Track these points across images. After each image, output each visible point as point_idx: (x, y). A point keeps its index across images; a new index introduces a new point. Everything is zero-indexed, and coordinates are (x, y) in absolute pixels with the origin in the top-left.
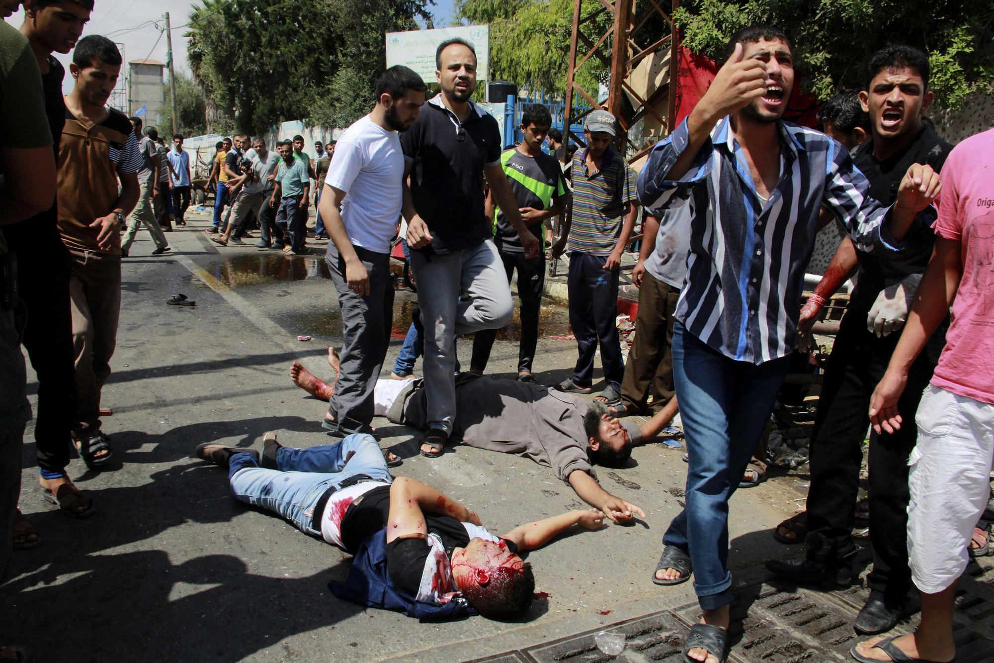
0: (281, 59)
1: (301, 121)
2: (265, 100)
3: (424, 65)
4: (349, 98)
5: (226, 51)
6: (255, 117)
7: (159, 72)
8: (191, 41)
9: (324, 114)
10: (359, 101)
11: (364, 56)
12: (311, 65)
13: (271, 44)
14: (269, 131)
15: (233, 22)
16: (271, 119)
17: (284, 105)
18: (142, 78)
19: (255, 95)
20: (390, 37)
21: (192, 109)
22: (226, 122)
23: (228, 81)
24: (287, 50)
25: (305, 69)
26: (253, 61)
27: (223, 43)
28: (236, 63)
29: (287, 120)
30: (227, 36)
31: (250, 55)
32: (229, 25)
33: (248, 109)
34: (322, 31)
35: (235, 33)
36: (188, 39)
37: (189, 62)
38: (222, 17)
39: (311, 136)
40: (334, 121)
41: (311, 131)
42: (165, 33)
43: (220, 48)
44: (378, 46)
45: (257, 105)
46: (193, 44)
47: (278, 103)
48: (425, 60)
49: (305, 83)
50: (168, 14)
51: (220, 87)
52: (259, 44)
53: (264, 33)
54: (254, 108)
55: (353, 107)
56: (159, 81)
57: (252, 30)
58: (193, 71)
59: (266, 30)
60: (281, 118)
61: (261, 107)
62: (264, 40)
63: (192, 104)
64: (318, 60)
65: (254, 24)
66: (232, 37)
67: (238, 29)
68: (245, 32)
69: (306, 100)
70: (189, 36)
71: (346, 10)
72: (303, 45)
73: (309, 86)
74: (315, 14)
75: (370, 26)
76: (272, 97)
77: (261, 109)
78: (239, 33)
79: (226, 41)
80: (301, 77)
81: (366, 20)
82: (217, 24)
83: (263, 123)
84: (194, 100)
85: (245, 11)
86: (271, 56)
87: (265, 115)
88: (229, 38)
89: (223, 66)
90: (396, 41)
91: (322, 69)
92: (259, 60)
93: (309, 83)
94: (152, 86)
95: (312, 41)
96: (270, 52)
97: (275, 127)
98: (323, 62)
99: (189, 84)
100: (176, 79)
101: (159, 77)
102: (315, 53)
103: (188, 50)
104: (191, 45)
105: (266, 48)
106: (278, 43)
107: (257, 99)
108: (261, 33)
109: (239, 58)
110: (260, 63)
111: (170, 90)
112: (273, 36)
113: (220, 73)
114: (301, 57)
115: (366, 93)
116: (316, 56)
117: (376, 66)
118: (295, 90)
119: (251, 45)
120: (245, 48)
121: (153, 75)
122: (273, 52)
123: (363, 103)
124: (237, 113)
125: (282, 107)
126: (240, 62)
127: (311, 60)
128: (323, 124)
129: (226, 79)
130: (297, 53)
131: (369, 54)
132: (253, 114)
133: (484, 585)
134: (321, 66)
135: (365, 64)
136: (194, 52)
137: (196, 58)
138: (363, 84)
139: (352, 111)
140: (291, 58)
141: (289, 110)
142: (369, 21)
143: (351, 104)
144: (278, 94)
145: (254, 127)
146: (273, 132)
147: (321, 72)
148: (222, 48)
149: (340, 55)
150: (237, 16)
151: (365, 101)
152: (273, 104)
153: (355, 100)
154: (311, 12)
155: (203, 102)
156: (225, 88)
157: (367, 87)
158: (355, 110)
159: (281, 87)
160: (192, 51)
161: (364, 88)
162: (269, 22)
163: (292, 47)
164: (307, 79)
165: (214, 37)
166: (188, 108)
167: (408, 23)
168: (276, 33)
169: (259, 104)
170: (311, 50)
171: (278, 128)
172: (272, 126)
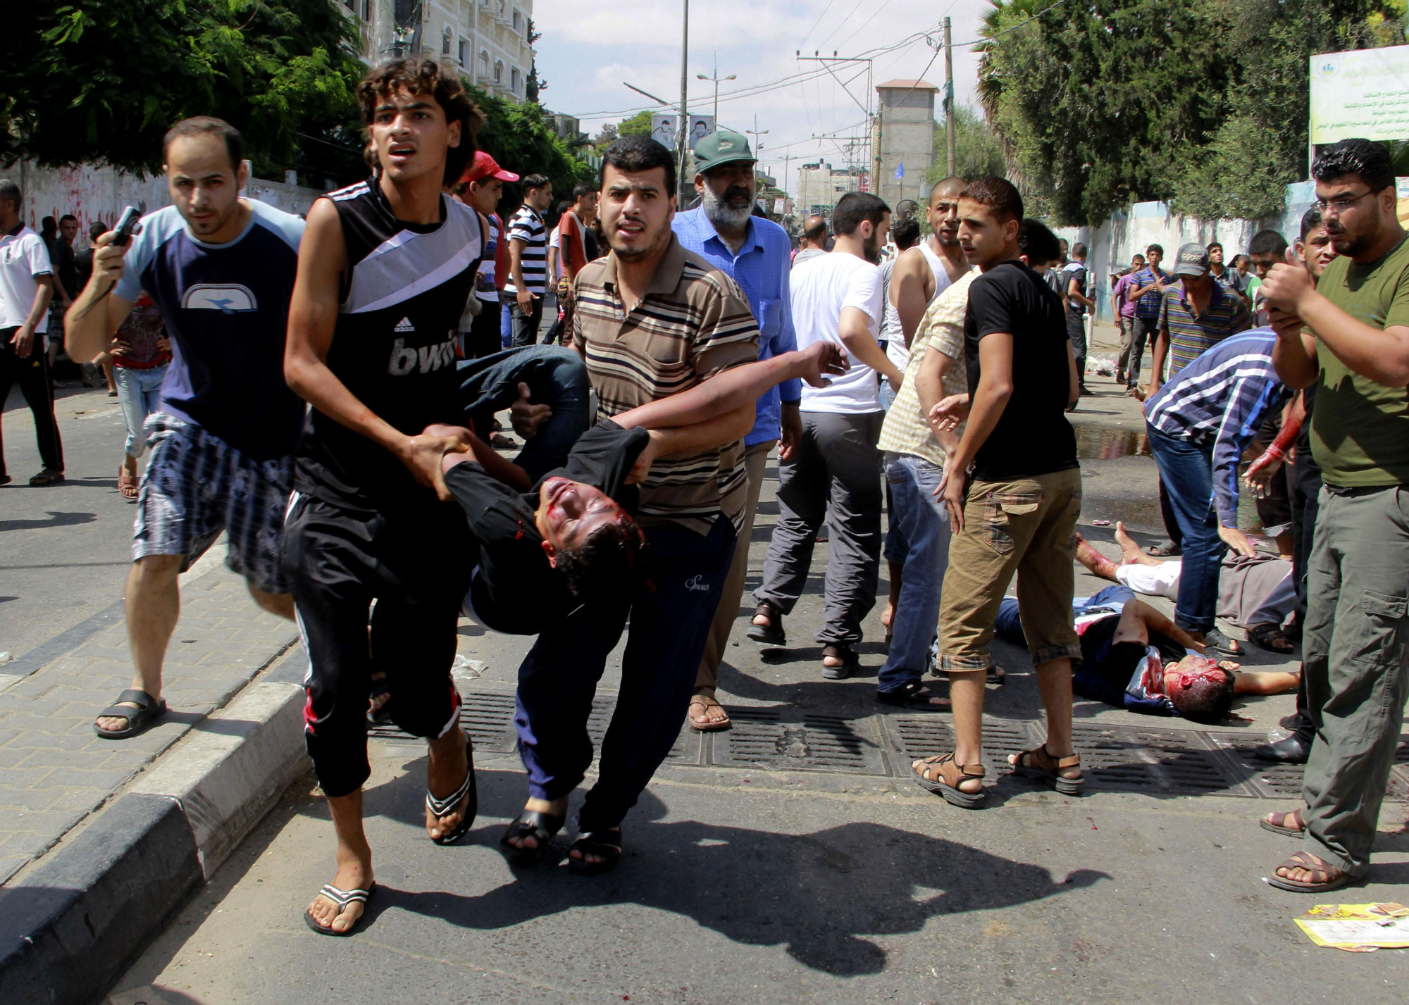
0: (1132, 97)
1: (1165, 202)
2: (1104, 165)
3: (1377, 109)
4: (1242, 167)
5: (1041, 82)
6: (1086, 194)
7: (927, 102)
8: (984, 59)
9: (1199, 194)
10: (1262, 172)
11: (1272, 94)
12: (1184, 107)
13: (1116, 73)
14: (1109, 218)
15: (1054, 36)
16: (1115, 197)
17: (1137, 174)
18: (898, 113)
19: (1089, 156)
20: (1318, 62)
21: (982, 172)
22: (1038, 202)
23: (1043, 133)
24: (1143, 83)
25: (1173, 112)
26: (1086, 99)
27: (1036, 69)
28: (1056, 103)
29: (1141, 200)
30: (1045, 58)
31: (1080, 90)
32: (1048, 39)
33: (1077, 181)
34: (1202, 50)
35: (1057, 52)
36: (980, 55)
37: (981, 94)
38: (1036, 26)
39: (1181, 229)
40: (1217, 207)
41: (1181, 220)
42: (943, 52)
43: (1031, 79)
44: (1298, 77)
45: (1091, 174)
46: (987, 64)
47: (1127, 171)
48: (1380, 100)
49: (1173, 136)
50: (948, 20)
51: (1028, 144)
52: (1096, 71)
53: (1104, 54)
54: (1084, 178)
55: (1249, 183)
56: (925, 118)
57: (1086, 47)
58: (987, 110)
59: (1108, 46)
60: (1132, 195)
61: (1098, 177)
62: (1104, 66)
63: (983, 163)
64: (1195, 100)
65: (1087, 37)
66: (1053, 60)
67: (1063, 46)
68: (1073, 51)
69: (1171, 170)
70: (981, 50)
71: (1241, 19)
72: (1171, 73)
73: (1180, 142)
74: (1192, 22)
75: (1283, 43)
76: (1117, 160)
77: (1097, 181)
78: (1065, 55)
79: (1043, 67)
80: (1166, 127)
81: (1277, 33)
82: (1028, 39)
83: (1099, 204)
84: (986, 156)
85: (1075, 15)
86: (1115, 92)
87: (1104, 191)
88: (1047, 61)
89: (1035, 109)
90: (1328, 68)
91: (1202, 115)
92: (1097, 97)
93: (1181, 136)
94: (914, 127)
95: (1188, 65)
96: (1114, 86)
97: (1120, 211)
98: (1203, 102)
99: (978, 128)
100: (957, 120)
101: (926, 111)
102: (1192, 86)
103: (980, 75)
104: (984, 66)
105: (1108, 81)
106: (1129, 70)
107: (1092, 162)
108: (1100, 54)
109: (1062, 96)
110: (1098, 102)
111: (945, 141)
112: (1120, 59)
113: (1030, 121)
114: (1166, 95)
115: (1274, 157)
116: (1194, 90)
117: (1293, 112)
118: (1156, 149)
119: (1084, 73)
120: (1074, 78)
121: (917, 106)
122: (1118, 87)
123: (1267, 177)
124: (1057, 186)
125: (1134, 178)
126: (1065, 102)
127: (1185, 97)
128: (1198, 211)
129: (1040, 129)
130: (1159, 88)
131: (1280, 91)
132: (1084, 189)
133: (1187, 687)
134: (1200, 110)
135: (1273, 109)
136: (990, 77)
137: (991, 88)
138: (1270, 142)
139: (1248, 191)
140: (1149, 97)
141: (1146, 182)
142: (1283, 35)
143: (1246, 178)
144: (1129, 154)
145: (1086, 212)
146: (1117, 219)
147: (1201, 118)
148: (1035, 78)
149: (1230, 93)
150: (1060, 25)
151: (1271, 172)
152: (1120, 171)
153: (1253, 170)
154: (1185, 19)
155: (1001, 162)
156: (1036, 146)
157: (1277, 149)
158: (1253, 189)
159: (1133, 142)
160: (986, 75)
161: (1272, 149)
162: (1116, 33)
163: (1152, 77)
164: (1178, 130)
165: (1022, 61)
166: (974, 171)
167: (1356, 32)
168: (1125, 54)
169: (1095, 172)
170: (1183, 81)
171: (1125, 214)
172: (1114, 209)
